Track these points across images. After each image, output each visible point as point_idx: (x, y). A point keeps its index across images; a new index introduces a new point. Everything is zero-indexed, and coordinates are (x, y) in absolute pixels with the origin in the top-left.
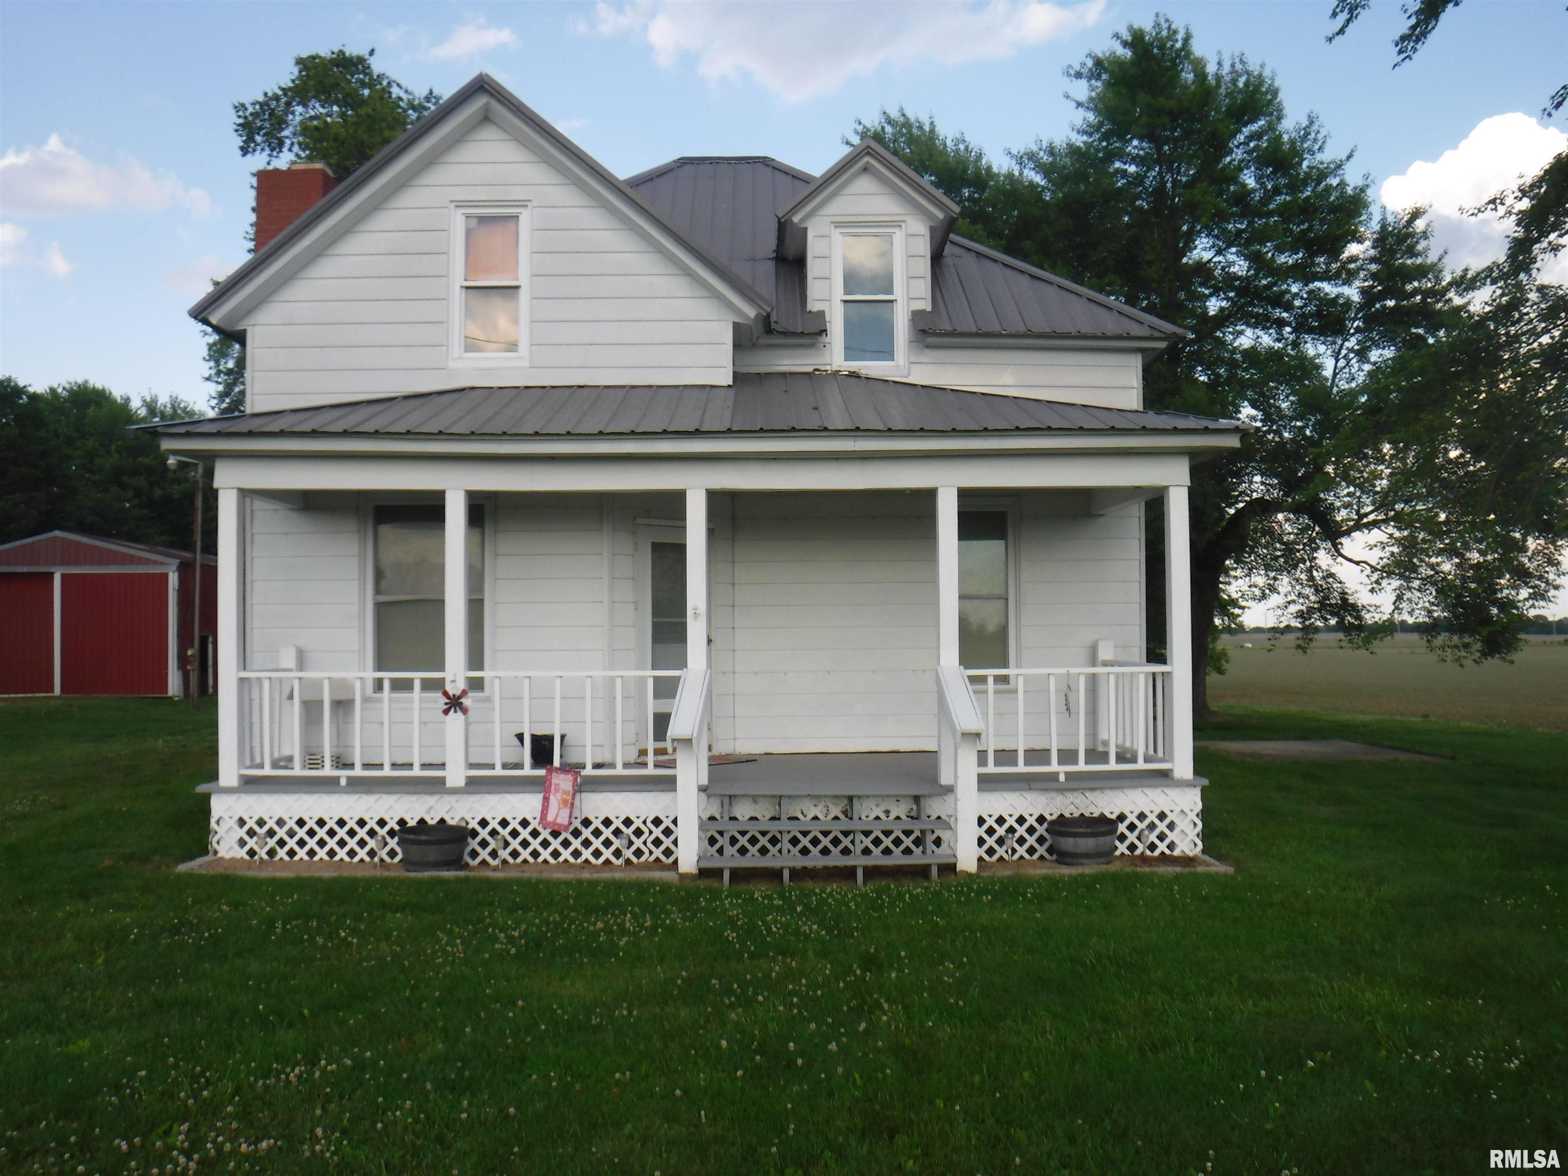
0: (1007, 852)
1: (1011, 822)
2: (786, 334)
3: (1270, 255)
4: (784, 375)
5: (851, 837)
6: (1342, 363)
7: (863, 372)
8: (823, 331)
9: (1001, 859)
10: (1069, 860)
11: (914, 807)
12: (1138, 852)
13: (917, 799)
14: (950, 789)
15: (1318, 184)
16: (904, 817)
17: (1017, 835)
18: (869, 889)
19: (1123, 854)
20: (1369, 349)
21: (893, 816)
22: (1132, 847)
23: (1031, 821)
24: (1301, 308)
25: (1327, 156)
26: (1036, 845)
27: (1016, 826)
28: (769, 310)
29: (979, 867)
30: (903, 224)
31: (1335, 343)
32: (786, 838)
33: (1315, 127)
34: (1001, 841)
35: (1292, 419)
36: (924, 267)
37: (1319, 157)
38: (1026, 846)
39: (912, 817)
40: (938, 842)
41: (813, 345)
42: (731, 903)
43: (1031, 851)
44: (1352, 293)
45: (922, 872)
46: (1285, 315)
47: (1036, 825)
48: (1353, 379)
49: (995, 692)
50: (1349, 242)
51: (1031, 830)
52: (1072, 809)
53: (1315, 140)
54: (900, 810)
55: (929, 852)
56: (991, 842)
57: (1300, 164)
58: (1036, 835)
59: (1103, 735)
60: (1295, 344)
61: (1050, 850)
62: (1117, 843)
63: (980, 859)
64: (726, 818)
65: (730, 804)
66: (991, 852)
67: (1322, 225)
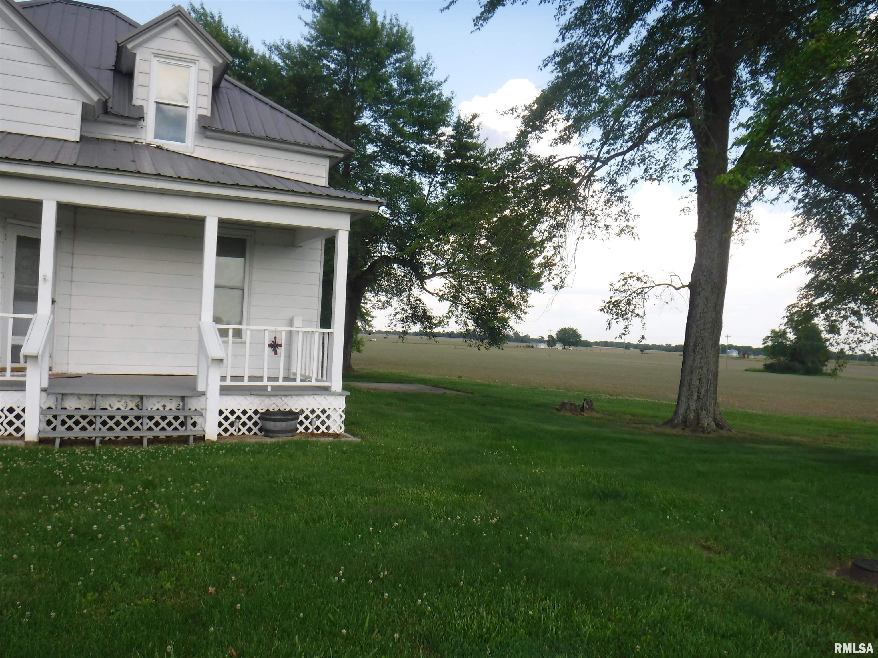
0: (235, 430)
1: (238, 413)
2: (117, 116)
3: (401, 125)
4: (114, 141)
5: (141, 421)
6: (432, 188)
7: (165, 147)
8: (142, 118)
9: (232, 434)
10: (271, 435)
11: (181, 404)
12: (309, 431)
13: (183, 398)
14: (203, 394)
15: (429, 92)
16: (174, 409)
17: (242, 421)
18: (152, 449)
19: (301, 432)
20: (447, 183)
21: (167, 408)
22: (307, 428)
23: (250, 413)
24: (414, 156)
25: (434, 78)
26: (253, 427)
27: (241, 415)
28: (107, 97)
29: (218, 438)
30: (197, 62)
31: (430, 178)
32: (99, 421)
33: (430, 62)
34: (232, 424)
35: (405, 214)
36: (208, 90)
37: (430, 78)
38: (247, 427)
39: (179, 409)
40: (194, 424)
41: (134, 126)
42: (59, 456)
43: (250, 430)
44: (441, 153)
45: (184, 440)
46: (406, 159)
47: (253, 415)
48: (438, 198)
49: (233, 343)
50: (441, 125)
51: (250, 418)
52: (274, 406)
53: (429, 68)
54: (172, 405)
55: (189, 429)
56: (226, 424)
57: (421, 80)
58: (253, 421)
59: (293, 370)
60: (410, 176)
61: (260, 430)
62: (298, 426)
63: (219, 434)
64: (59, 407)
65: (62, 399)
66: (226, 430)
67: (428, 114)
